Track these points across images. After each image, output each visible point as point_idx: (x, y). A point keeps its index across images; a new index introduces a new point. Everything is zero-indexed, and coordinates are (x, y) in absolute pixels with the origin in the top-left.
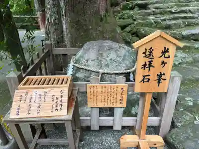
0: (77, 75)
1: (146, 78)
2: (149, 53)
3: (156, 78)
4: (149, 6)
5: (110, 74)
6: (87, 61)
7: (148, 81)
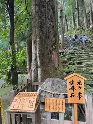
0: (41, 94)
1: (72, 95)
2: (72, 83)
3: (78, 95)
4: (83, 63)
5: (58, 95)
6: (47, 87)
7: (74, 97)
